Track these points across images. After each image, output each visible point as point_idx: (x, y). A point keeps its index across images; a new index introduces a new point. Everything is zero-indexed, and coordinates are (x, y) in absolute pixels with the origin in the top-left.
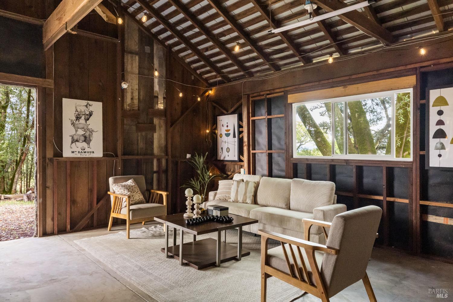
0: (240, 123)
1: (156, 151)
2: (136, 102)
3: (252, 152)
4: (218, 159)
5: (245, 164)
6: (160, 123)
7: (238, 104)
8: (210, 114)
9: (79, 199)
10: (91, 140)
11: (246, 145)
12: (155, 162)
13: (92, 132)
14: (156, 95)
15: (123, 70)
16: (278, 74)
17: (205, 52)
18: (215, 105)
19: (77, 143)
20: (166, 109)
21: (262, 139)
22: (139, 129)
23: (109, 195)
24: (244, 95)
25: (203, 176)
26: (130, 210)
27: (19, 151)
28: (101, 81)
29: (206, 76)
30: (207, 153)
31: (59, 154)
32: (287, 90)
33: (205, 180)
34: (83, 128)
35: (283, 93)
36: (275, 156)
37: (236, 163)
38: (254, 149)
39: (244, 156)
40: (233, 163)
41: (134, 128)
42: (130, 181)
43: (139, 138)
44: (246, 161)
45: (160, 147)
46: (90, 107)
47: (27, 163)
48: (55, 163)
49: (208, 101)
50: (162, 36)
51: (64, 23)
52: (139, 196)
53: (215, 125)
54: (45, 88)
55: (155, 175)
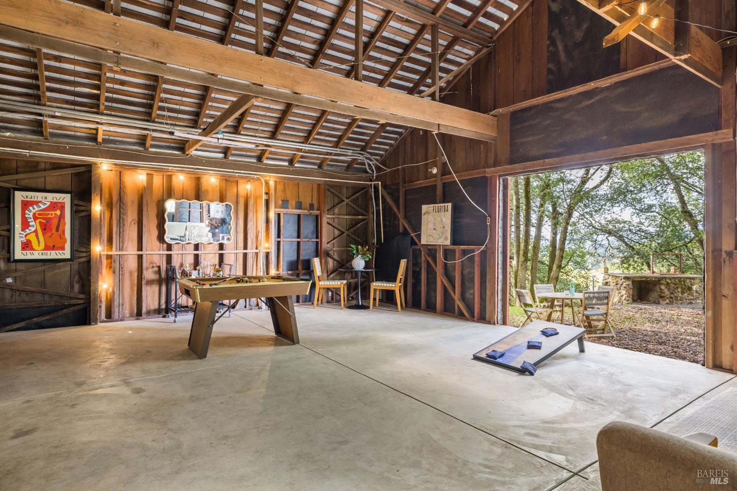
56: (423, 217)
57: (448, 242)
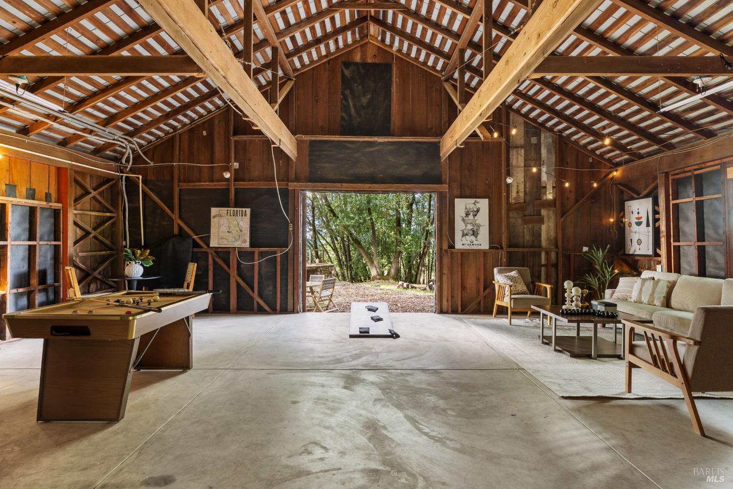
0: (656, 208)
1: (544, 243)
2: (522, 195)
3: (673, 244)
4: (627, 253)
5: (664, 259)
6: (548, 214)
7: (653, 185)
8: (615, 198)
9: (468, 286)
10: (478, 234)
11: (664, 236)
12: (543, 255)
13: (479, 226)
14: (544, 185)
15: (508, 164)
16: (710, 142)
17: (603, 130)
18: (622, 188)
19: (466, 236)
20: (555, 200)
21: (689, 227)
22: (525, 222)
23: (494, 284)
24: (659, 173)
25: (603, 272)
26: (511, 299)
27: (422, 245)
28: (487, 179)
29: (609, 155)
30: (609, 245)
31: (452, 246)
32: (726, 162)
33: (606, 277)
34: (472, 223)
35: (719, 167)
36: (710, 250)
37: (651, 258)
38: (677, 239)
39: (661, 249)
40: (646, 258)
41: (520, 221)
42: (514, 272)
43: (525, 231)
44: (664, 256)
45: (548, 239)
46: (478, 204)
47: (429, 256)
48: (449, 253)
49: (612, 184)
50: (550, 123)
51: (455, 140)
52: (522, 287)
53: (622, 213)
54: (442, 192)
55: (543, 268)
56: (212, 220)
57: (247, 245)
